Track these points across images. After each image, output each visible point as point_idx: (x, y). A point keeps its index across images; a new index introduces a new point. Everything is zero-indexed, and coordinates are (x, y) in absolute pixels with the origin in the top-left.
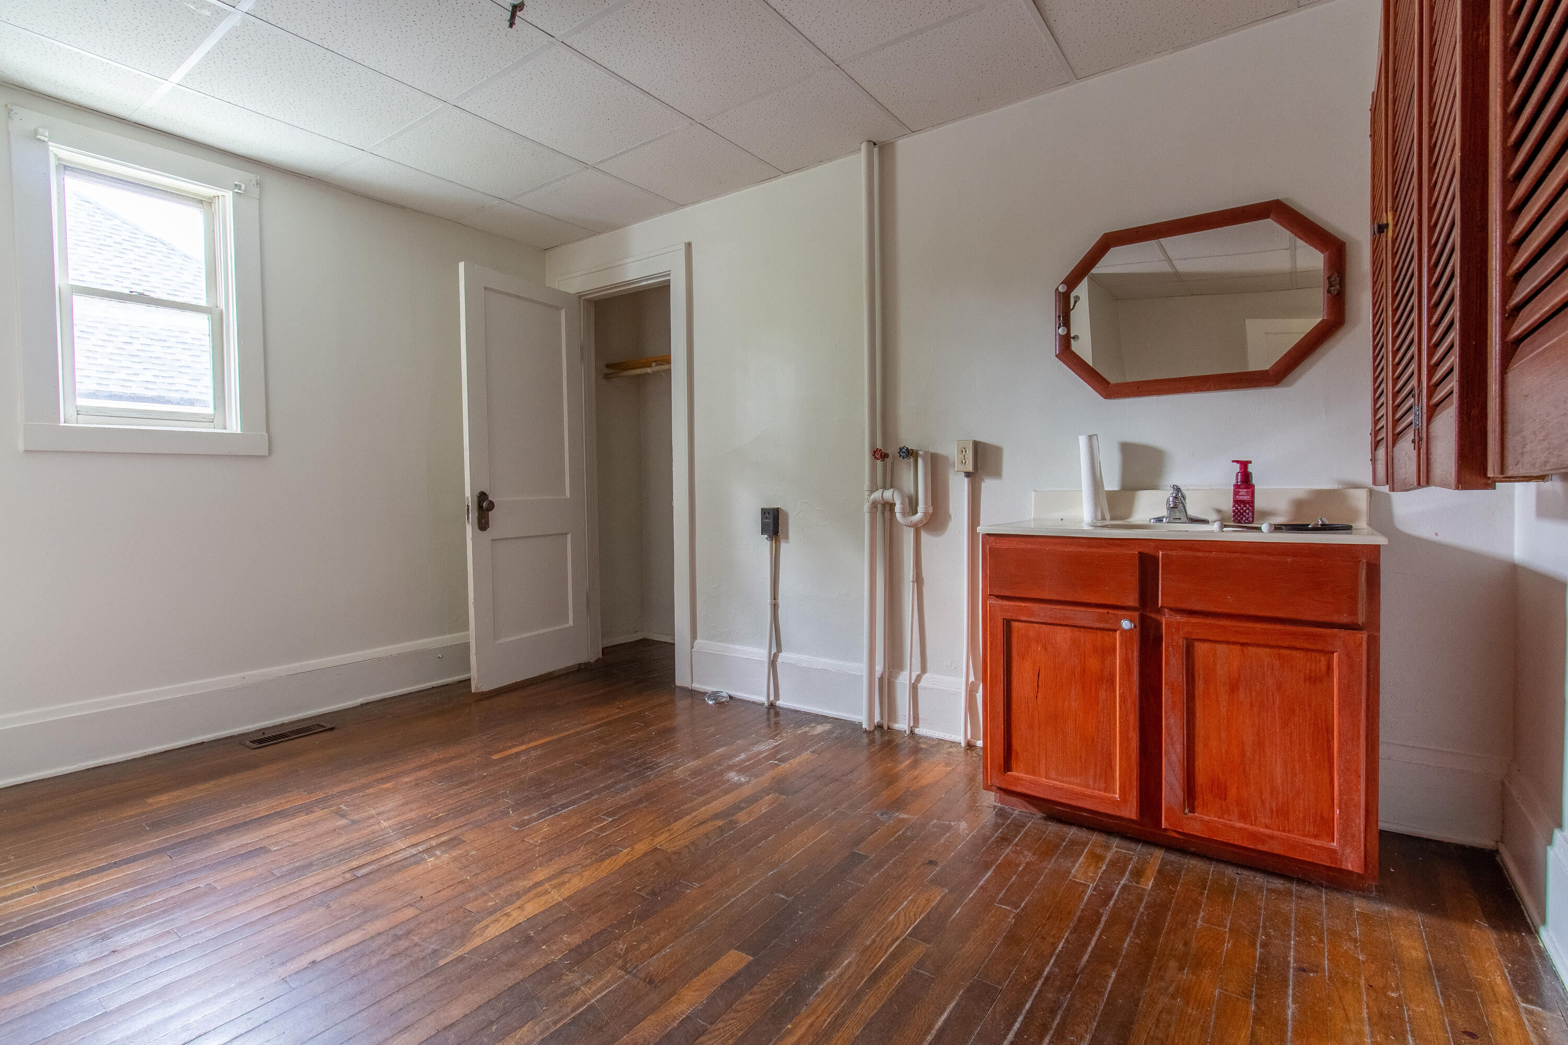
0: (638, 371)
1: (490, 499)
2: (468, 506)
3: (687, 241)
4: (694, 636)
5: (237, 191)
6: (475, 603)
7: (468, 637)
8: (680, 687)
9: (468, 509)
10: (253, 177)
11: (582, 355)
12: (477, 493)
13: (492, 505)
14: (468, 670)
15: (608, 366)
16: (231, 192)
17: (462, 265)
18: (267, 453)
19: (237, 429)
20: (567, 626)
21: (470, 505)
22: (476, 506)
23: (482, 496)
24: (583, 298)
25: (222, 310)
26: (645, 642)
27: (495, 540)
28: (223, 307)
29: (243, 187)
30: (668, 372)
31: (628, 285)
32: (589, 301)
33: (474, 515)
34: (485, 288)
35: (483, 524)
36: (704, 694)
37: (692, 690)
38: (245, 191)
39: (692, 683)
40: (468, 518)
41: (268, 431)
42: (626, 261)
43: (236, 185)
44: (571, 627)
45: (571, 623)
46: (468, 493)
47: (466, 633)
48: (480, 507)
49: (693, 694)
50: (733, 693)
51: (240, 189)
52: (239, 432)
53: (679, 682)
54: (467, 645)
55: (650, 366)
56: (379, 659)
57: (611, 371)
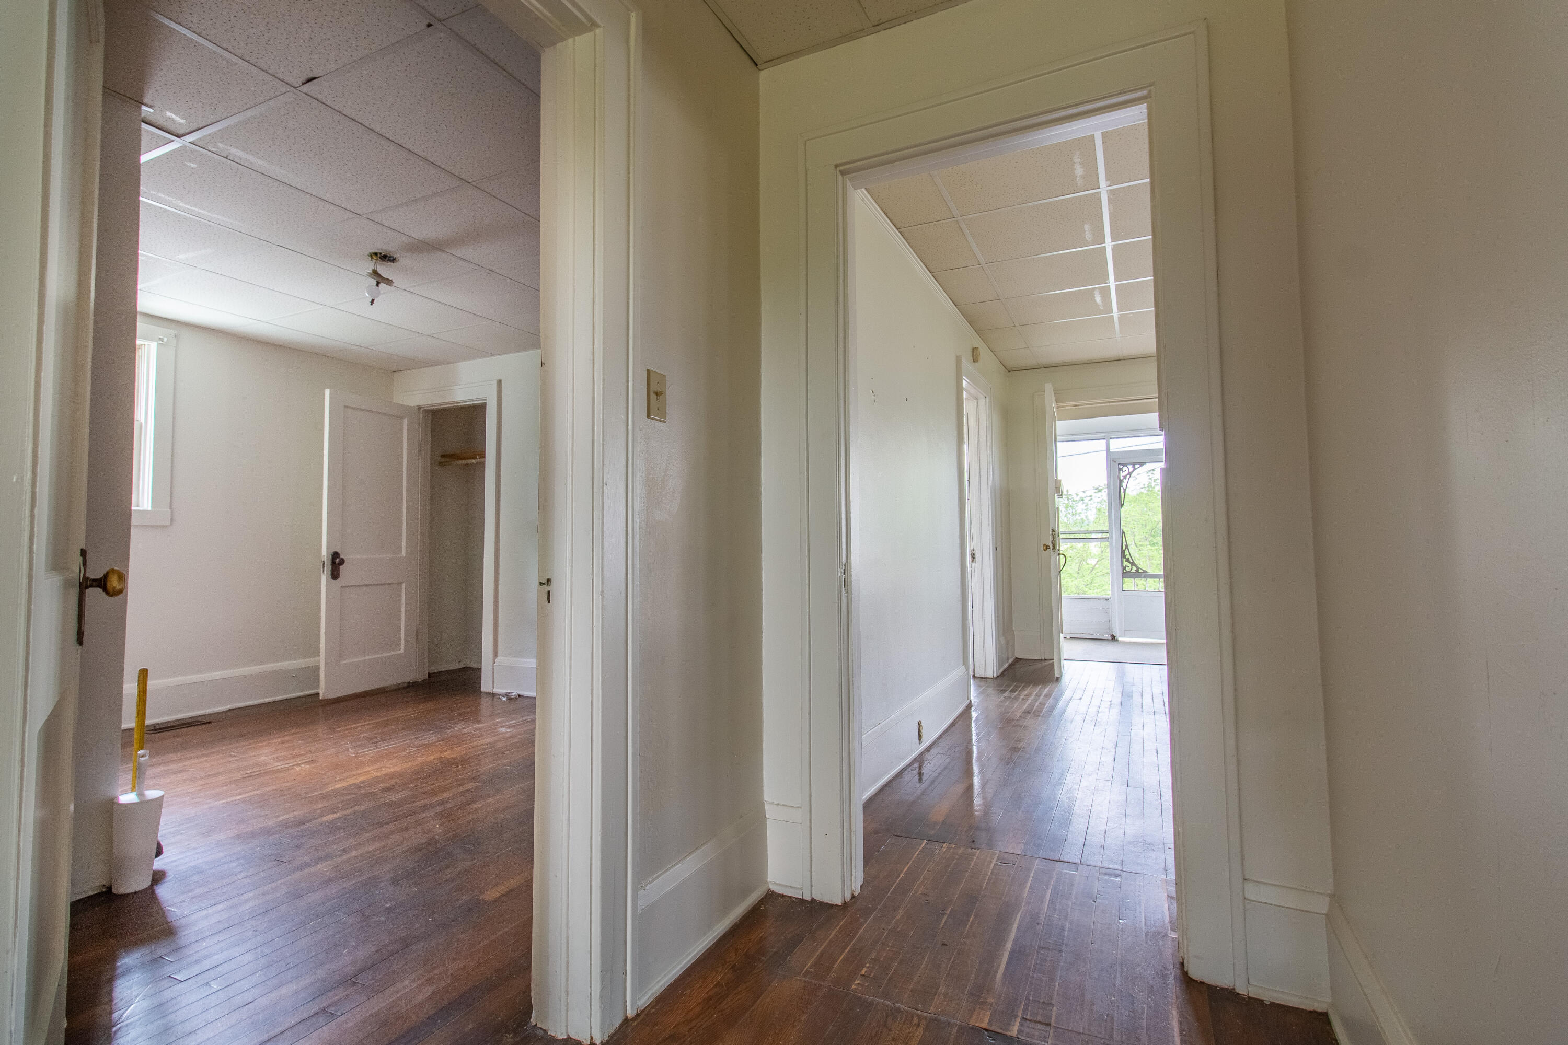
0: (465, 462)
1: (341, 557)
2: (324, 562)
3: (499, 379)
4: (496, 654)
5: (161, 342)
6: (326, 633)
7: (319, 661)
8: (484, 693)
9: (324, 564)
10: (173, 332)
11: (420, 451)
12: (331, 552)
13: (342, 562)
14: (318, 687)
15: (443, 456)
16: (156, 343)
17: (327, 392)
18: (169, 524)
19: (148, 506)
20: (399, 652)
21: (325, 561)
22: (330, 563)
23: (335, 555)
24: (422, 409)
25: (141, 424)
26: (467, 669)
27: (344, 587)
28: (143, 421)
29: (165, 340)
30: (483, 464)
31: (457, 403)
32: (427, 412)
33: (328, 568)
34: (345, 407)
35: (335, 575)
36: (500, 695)
37: (493, 693)
38: (166, 342)
39: (493, 689)
40: (323, 571)
41: (171, 508)
42: (454, 387)
43: (160, 338)
44: (403, 653)
45: (402, 650)
46: (324, 552)
47: (316, 659)
48: (333, 562)
49: (493, 695)
50: (521, 693)
51: (162, 341)
52: (150, 509)
53: (483, 689)
54: (317, 669)
55: (474, 458)
56: (245, 676)
57: (443, 460)
